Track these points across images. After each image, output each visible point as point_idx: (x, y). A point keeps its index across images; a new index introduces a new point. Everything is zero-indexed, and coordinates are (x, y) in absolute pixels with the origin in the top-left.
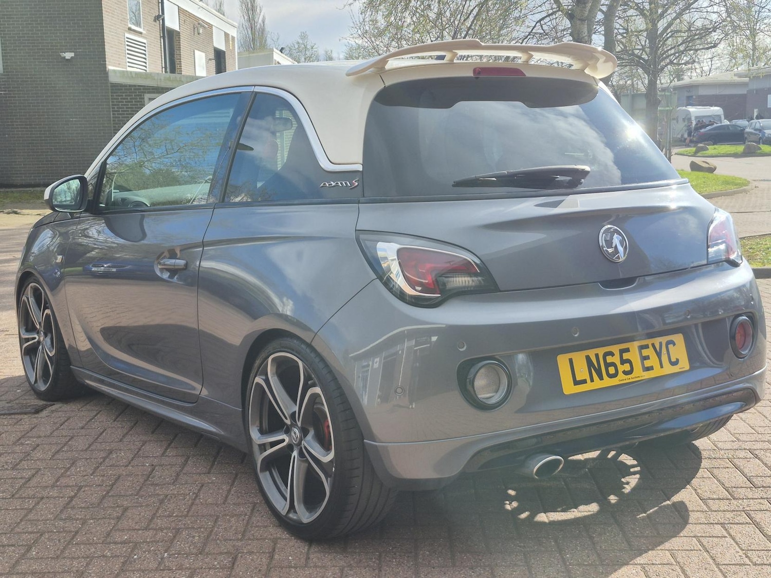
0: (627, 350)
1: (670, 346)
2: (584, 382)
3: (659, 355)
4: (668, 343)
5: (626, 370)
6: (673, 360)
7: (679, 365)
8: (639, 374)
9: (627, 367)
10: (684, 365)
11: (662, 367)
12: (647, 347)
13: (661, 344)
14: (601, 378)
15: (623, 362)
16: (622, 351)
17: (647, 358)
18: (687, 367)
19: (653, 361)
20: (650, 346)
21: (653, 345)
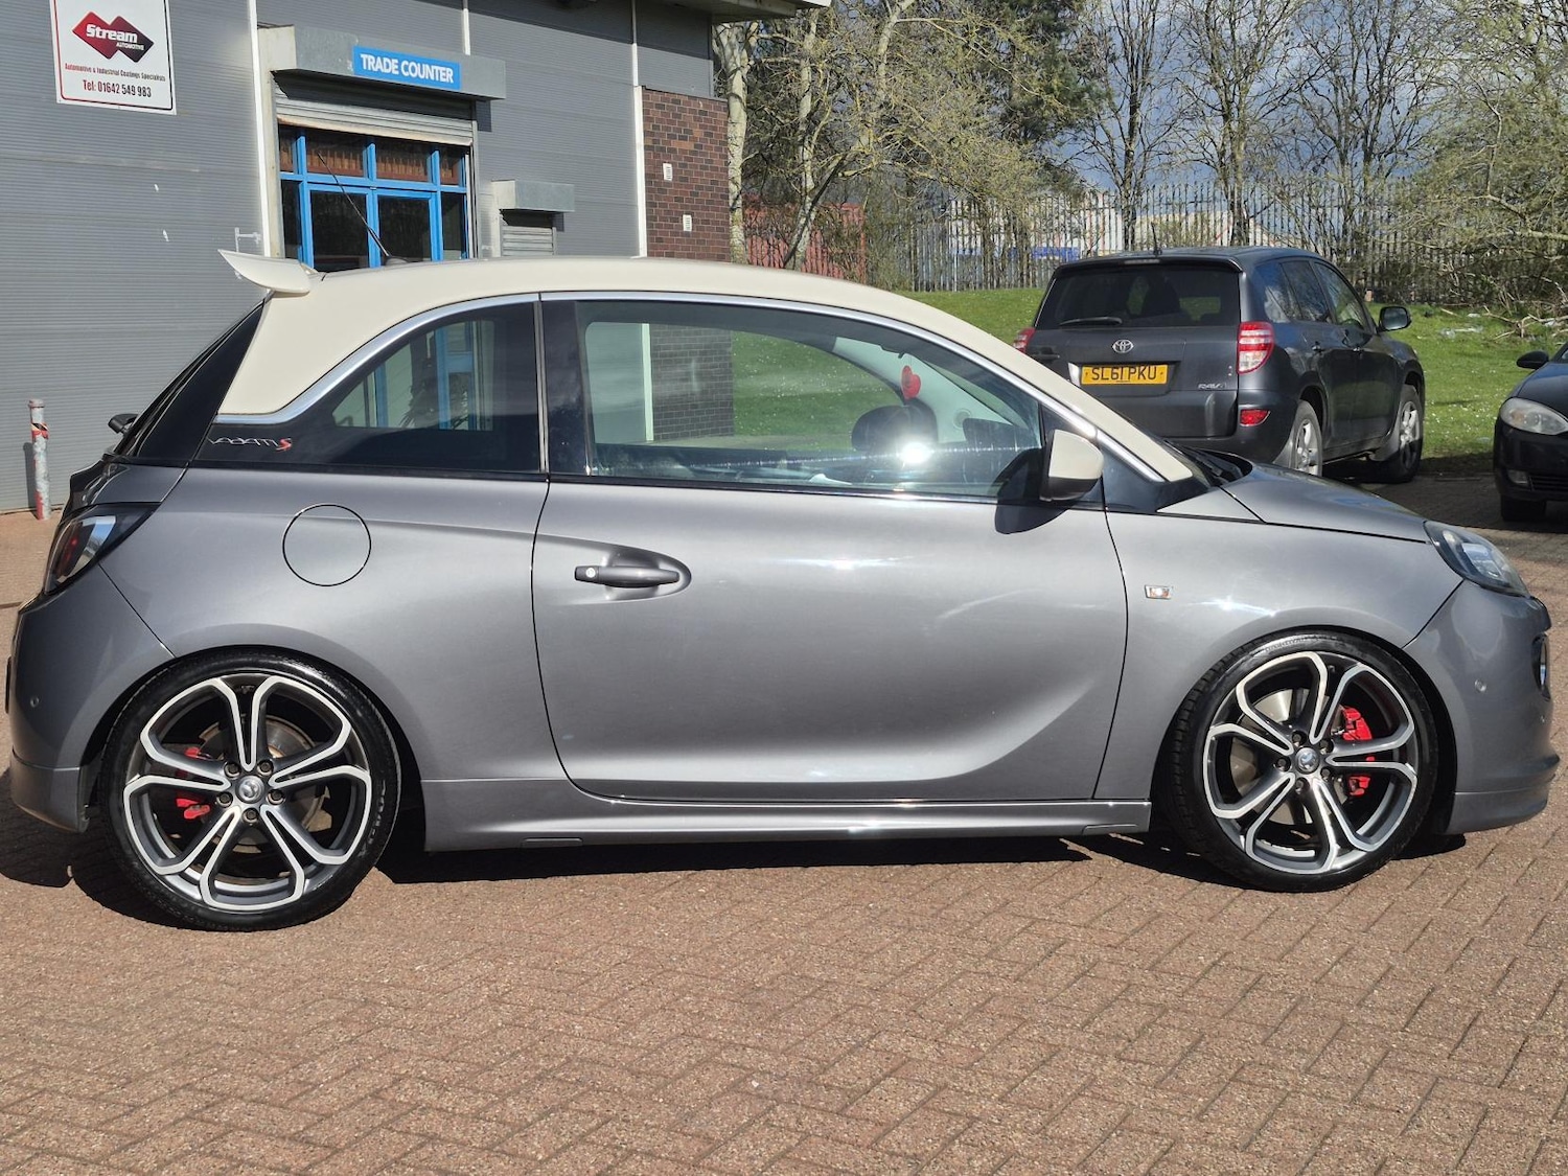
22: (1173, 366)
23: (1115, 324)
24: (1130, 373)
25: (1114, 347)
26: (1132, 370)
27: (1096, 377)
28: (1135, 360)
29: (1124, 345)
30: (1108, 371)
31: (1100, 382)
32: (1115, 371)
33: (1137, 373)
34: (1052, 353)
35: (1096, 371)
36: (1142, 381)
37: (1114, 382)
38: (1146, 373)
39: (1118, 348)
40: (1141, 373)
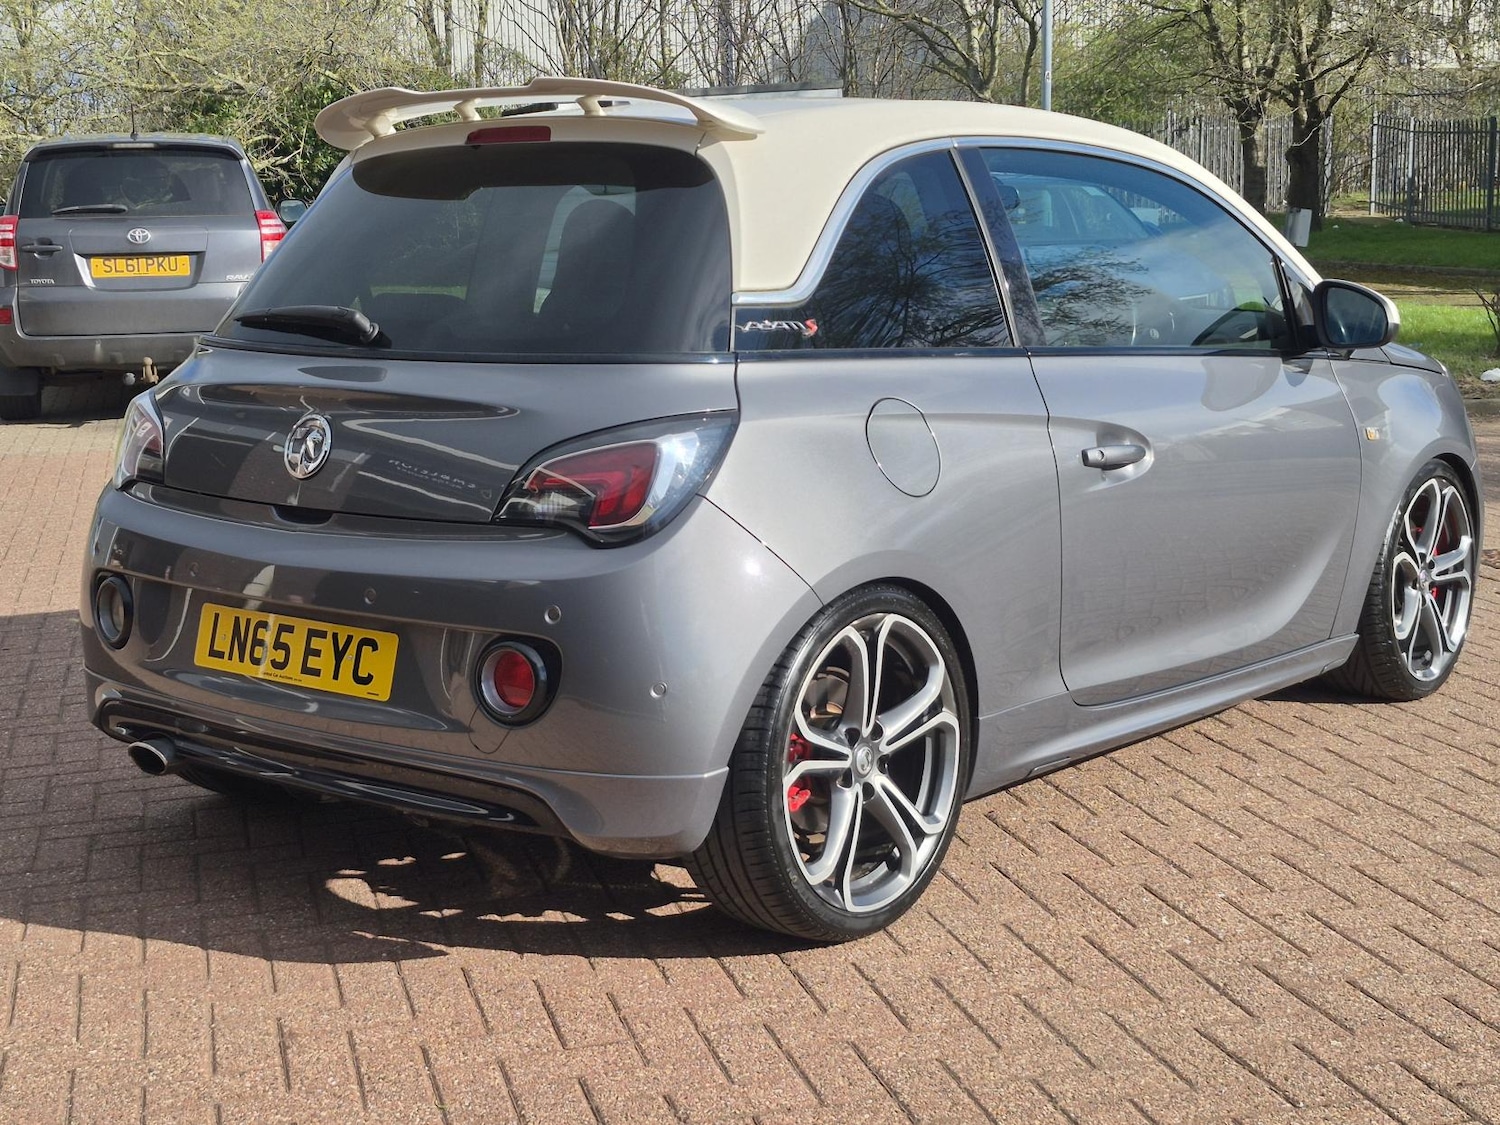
0: (290, 629)
1: (366, 649)
2: (220, 655)
3: (339, 655)
4: (365, 642)
5: (277, 660)
6: (362, 673)
7: (369, 687)
8: (293, 673)
9: (280, 656)
10: (381, 689)
11: (336, 677)
12: (323, 635)
13: (350, 639)
14: (242, 660)
15: (278, 645)
16: (283, 628)
17: (317, 653)
18: (385, 696)
19: (325, 662)
20: (330, 636)
21: (335, 636)
22: (194, 257)
23: (119, 211)
24: (148, 265)
25: (129, 237)
26: (150, 262)
27: (109, 269)
28: (156, 250)
29: (142, 235)
30: (121, 263)
31: (113, 274)
32: (130, 262)
33: (156, 263)
34: (51, 244)
35: (107, 262)
36: (162, 273)
37: (132, 275)
38: (165, 264)
39: (133, 237)
40: (160, 265)
